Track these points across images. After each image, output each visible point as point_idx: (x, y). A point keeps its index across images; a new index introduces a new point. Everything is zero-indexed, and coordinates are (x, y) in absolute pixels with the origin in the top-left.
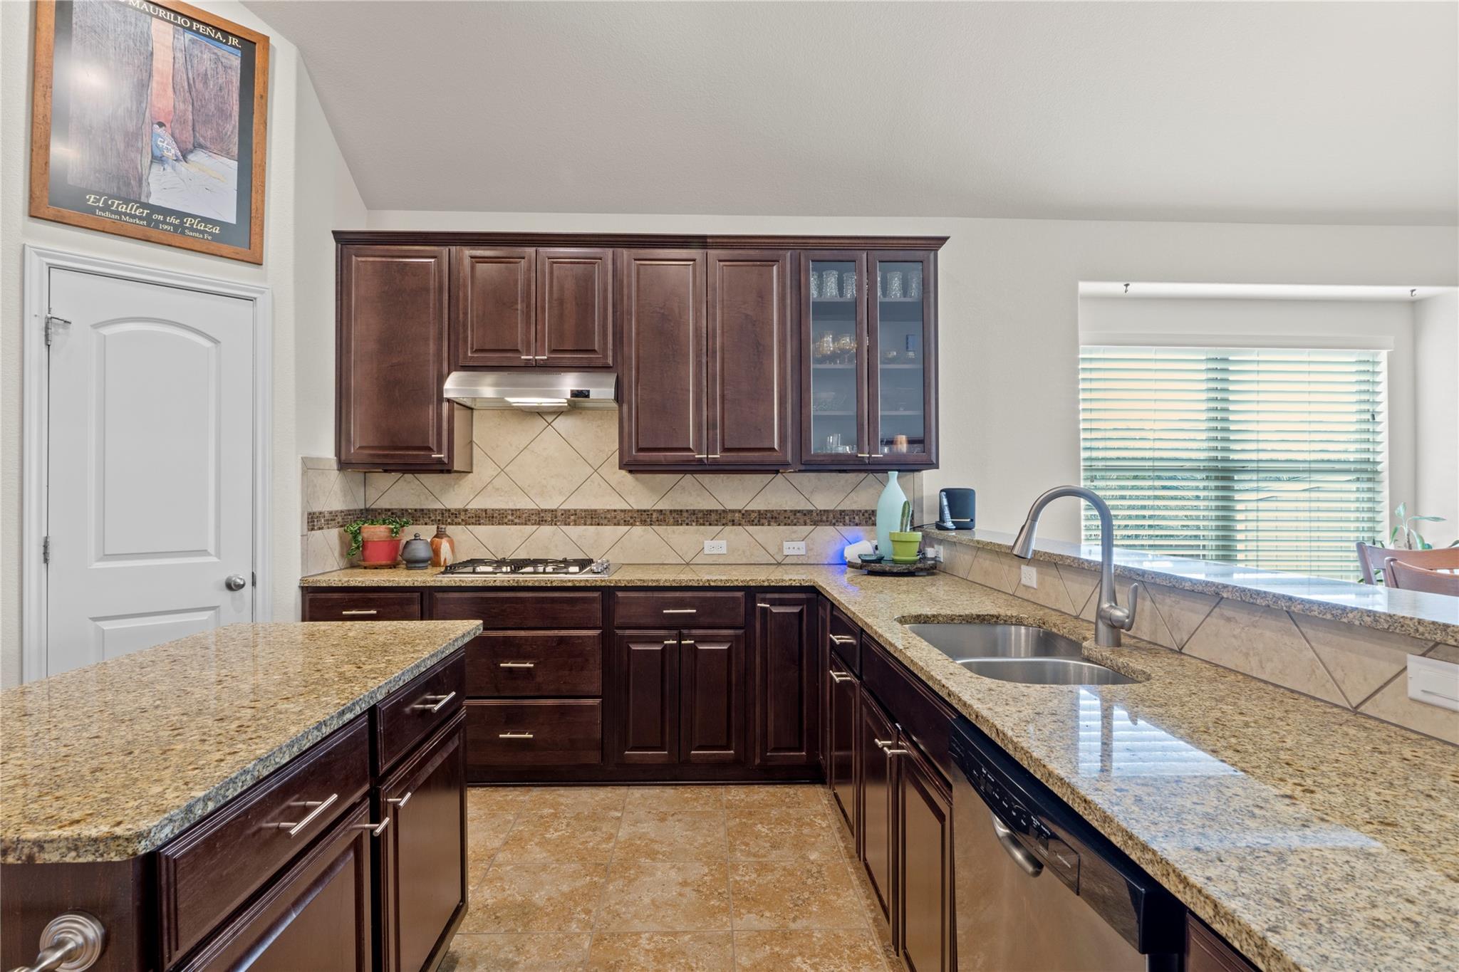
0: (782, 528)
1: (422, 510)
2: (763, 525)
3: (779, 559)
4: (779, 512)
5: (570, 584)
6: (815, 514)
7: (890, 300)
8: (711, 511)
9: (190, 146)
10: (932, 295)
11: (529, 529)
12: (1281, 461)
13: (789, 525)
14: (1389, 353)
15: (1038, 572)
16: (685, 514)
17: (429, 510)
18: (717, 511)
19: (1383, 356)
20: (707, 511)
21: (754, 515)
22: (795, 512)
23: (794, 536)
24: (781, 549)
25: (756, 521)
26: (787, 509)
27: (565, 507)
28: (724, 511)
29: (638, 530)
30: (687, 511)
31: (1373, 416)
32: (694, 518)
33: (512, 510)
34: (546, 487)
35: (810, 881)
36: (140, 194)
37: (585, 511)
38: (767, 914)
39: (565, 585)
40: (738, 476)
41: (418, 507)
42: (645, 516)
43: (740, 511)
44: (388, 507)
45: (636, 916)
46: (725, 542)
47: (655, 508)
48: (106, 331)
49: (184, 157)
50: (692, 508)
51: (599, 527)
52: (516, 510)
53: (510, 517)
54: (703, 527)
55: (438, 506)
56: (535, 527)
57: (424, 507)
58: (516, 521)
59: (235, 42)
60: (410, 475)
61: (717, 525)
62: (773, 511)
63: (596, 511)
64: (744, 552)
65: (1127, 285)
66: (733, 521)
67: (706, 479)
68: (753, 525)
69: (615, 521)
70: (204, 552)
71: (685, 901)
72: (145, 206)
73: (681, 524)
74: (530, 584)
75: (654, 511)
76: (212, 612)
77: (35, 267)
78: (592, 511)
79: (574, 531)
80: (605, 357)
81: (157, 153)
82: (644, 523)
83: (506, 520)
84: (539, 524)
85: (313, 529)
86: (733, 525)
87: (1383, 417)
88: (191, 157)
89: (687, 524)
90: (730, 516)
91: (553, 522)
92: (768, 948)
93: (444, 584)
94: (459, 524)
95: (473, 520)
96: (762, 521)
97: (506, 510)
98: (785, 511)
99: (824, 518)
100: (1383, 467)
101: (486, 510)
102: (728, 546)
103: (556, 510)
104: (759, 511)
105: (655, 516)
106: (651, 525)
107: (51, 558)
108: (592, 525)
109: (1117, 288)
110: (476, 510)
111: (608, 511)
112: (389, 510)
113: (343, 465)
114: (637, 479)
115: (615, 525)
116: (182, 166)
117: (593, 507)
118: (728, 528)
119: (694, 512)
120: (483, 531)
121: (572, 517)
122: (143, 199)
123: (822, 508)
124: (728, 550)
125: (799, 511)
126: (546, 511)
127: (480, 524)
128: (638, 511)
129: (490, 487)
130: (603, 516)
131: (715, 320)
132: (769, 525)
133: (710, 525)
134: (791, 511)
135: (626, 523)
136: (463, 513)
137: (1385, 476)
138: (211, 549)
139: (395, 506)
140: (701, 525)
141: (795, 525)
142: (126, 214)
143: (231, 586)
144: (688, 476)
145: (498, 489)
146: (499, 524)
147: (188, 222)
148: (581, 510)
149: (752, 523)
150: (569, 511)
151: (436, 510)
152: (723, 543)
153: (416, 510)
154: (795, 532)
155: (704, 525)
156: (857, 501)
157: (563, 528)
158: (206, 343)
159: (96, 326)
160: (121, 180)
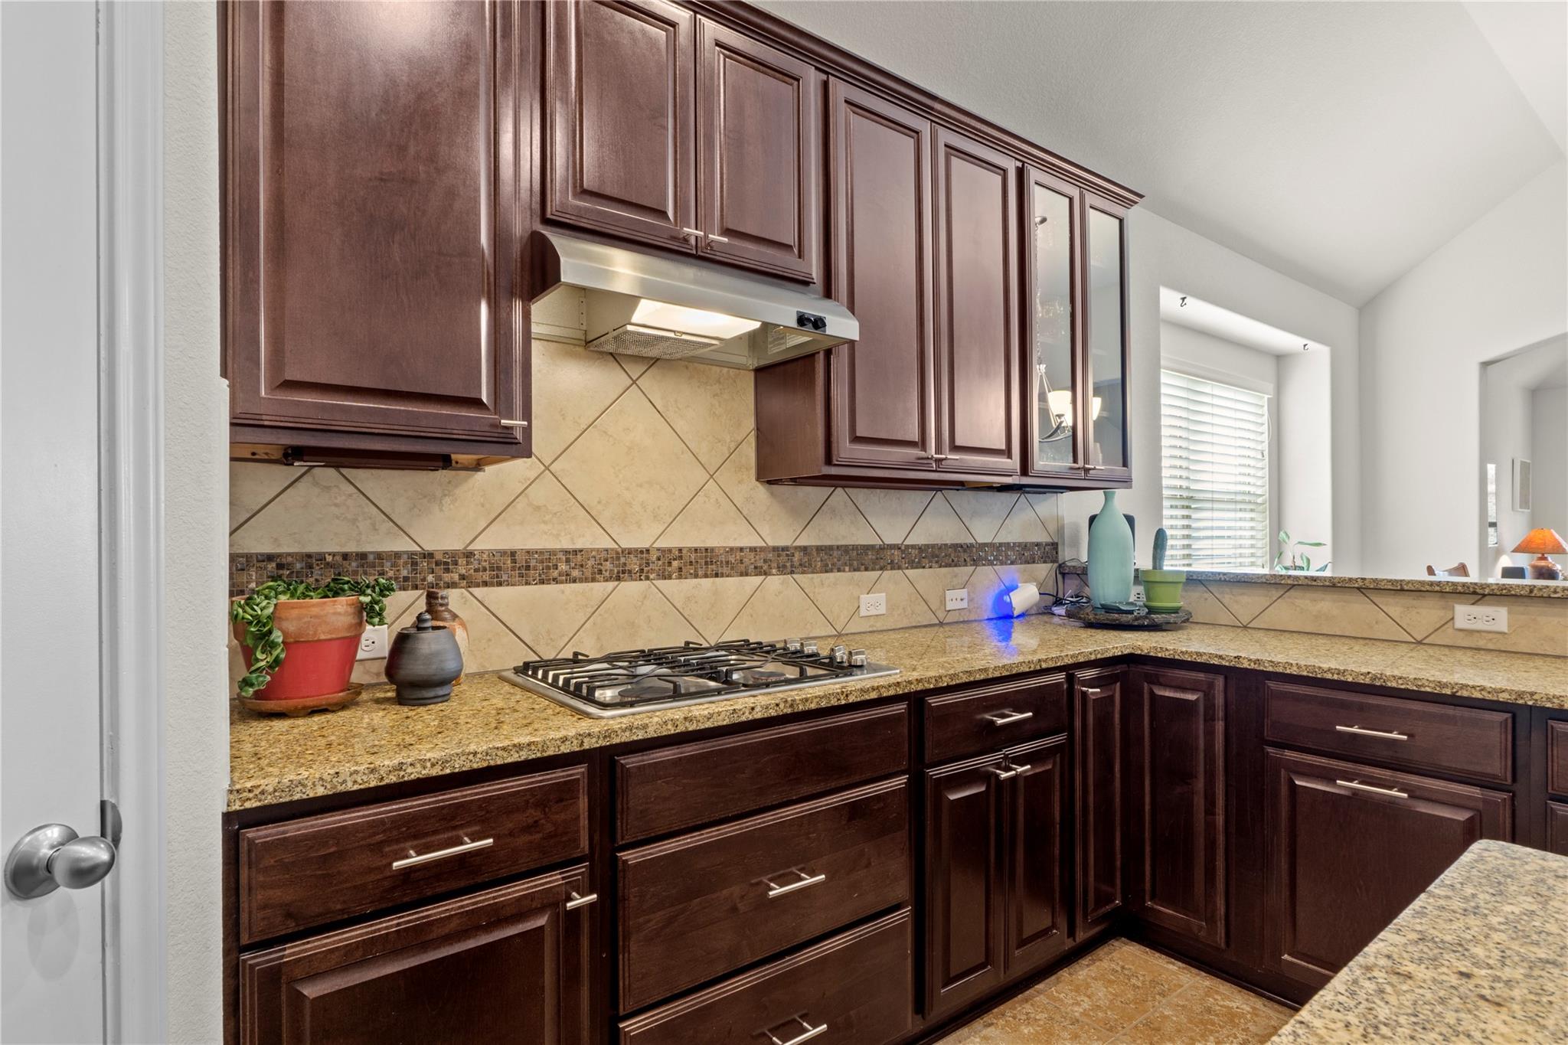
0: (944, 570)
1: (363, 556)
2: (924, 567)
3: (941, 615)
4: (939, 548)
6: (975, 550)
8: (866, 547)
11: (600, 588)
13: (950, 566)
16: (837, 553)
17: (379, 556)
18: (873, 547)
21: (914, 553)
23: (955, 582)
24: (943, 602)
25: (916, 562)
26: (948, 542)
27: (663, 544)
28: (882, 548)
29: (775, 582)
30: (839, 548)
32: (847, 558)
33: (566, 552)
34: (630, 504)
40: (897, 493)
41: (351, 548)
42: (783, 559)
43: (899, 547)
44: (267, 548)
46: (883, 595)
47: (798, 543)
50: (844, 543)
51: (718, 580)
52: (575, 552)
53: (563, 567)
54: (857, 573)
55: (404, 545)
56: (611, 585)
57: (367, 548)
58: (575, 573)
60: (331, 472)
61: (873, 570)
62: (934, 546)
63: (712, 550)
64: (904, 609)
66: (892, 562)
68: (912, 568)
69: (742, 568)
73: (831, 571)
75: (796, 548)
79: (676, 588)
82: (782, 570)
83: (555, 574)
84: (618, 579)
86: (892, 568)
89: (838, 570)
90: (888, 556)
91: (642, 574)
95: (486, 576)
96: (925, 562)
97: (553, 552)
99: (984, 555)
101: (513, 554)
102: (885, 601)
103: (648, 551)
104: (920, 547)
105: (797, 556)
106: (792, 572)
108: (706, 576)
110: (492, 553)
111: (732, 549)
112: (270, 558)
114: (772, 494)
115: (742, 575)
117: (709, 544)
118: (887, 574)
119: (846, 549)
120: (507, 598)
121: (675, 564)
123: (981, 541)
124: (887, 609)
125: (960, 546)
126: (630, 552)
127: (500, 584)
128: (775, 549)
129: (521, 504)
130: (723, 559)
133: (866, 569)
134: (952, 546)
135: (759, 571)
136: (462, 561)
139: (287, 547)
140: (855, 570)
141: (956, 566)
144: (838, 493)
145: (538, 508)
146: (542, 582)
148: (690, 549)
149: (914, 565)
150: (670, 550)
151: (397, 555)
152: (883, 598)
153: (345, 556)
154: (956, 576)
155: (859, 569)
157: (660, 583)
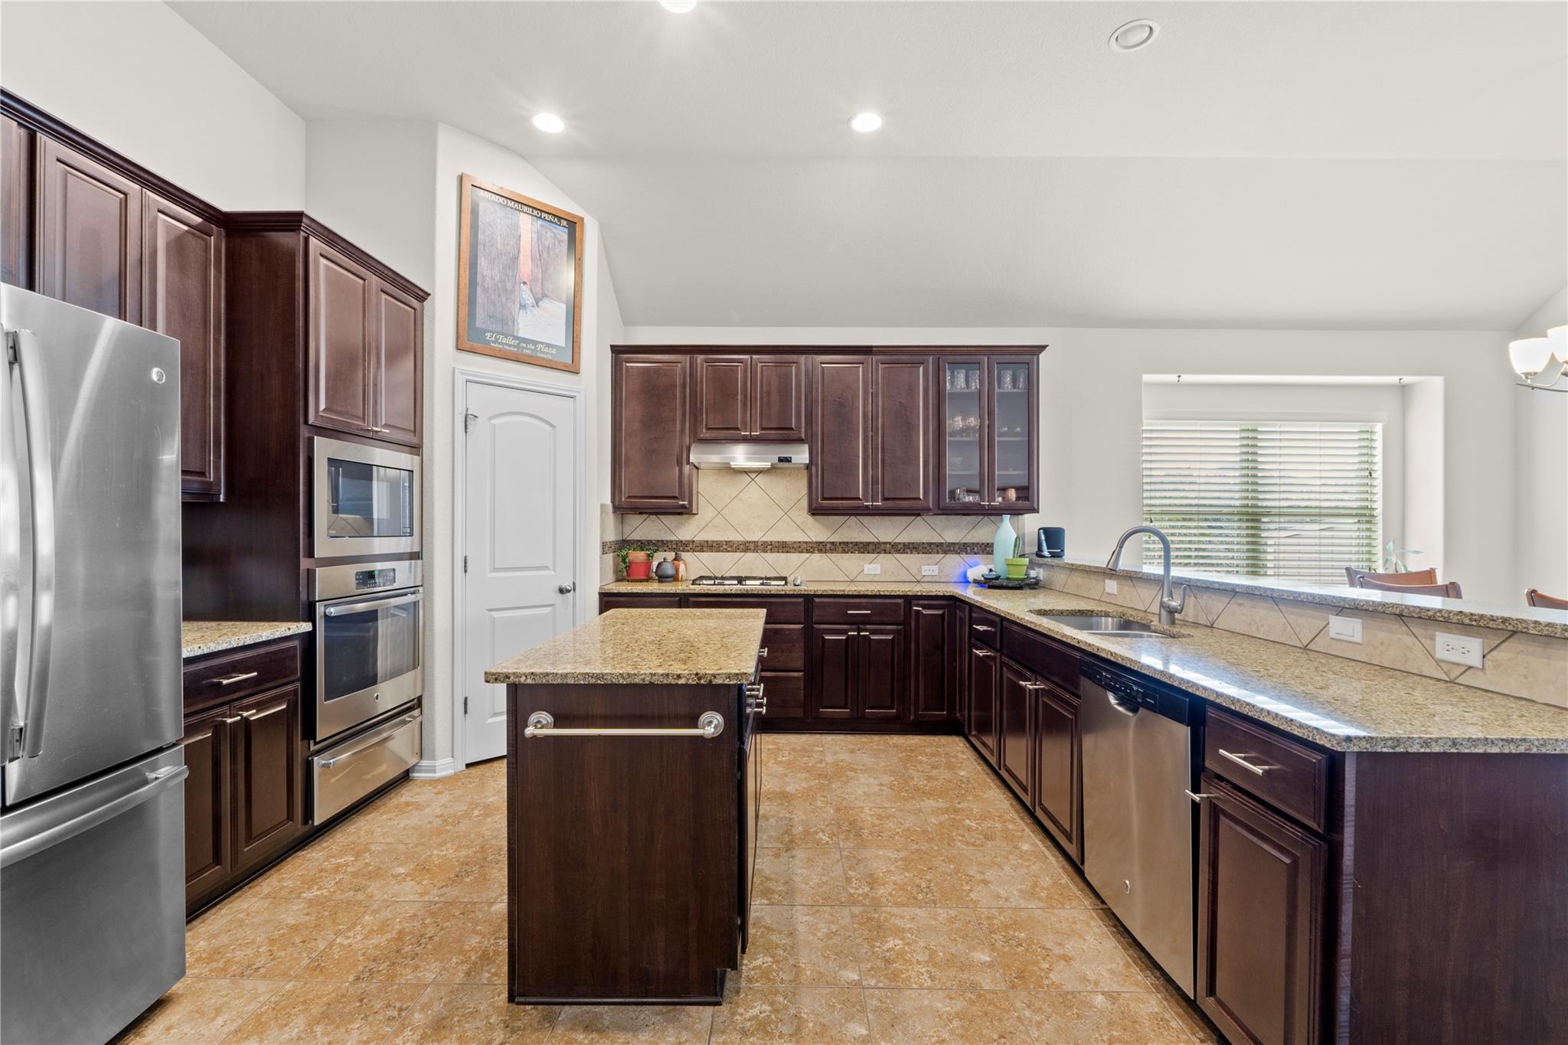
0: (921, 555)
1: (662, 541)
2: (907, 553)
3: (919, 579)
4: (918, 544)
5: (783, 593)
6: (945, 546)
7: (1003, 391)
8: (869, 543)
9: (540, 297)
10: (1035, 387)
11: (738, 555)
12: (1302, 507)
13: (926, 553)
14: (1384, 425)
15: (1118, 584)
16: (850, 545)
17: (667, 541)
18: (873, 543)
19: (1379, 428)
20: (866, 543)
21: (900, 546)
22: (930, 544)
23: (929, 561)
24: (920, 571)
25: (902, 551)
26: (924, 541)
27: (764, 539)
28: (879, 543)
29: (816, 556)
30: (852, 543)
31: (1370, 473)
32: (856, 548)
33: (726, 542)
35: (963, 786)
36: (513, 331)
37: (778, 542)
38: (940, 800)
39: (779, 593)
40: (890, 518)
41: (659, 539)
42: (821, 547)
43: (890, 543)
44: (638, 538)
45: (856, 799)
46: (879, 565)
47: (828, 540)
48: (496, 421)
49: (537, 304)
50: (856, 541)
52: (729, 541)
53: (725, 547)
54: (863, 555)
55: (674, 538)
56: (743, 553)
57: (663, 539)
58: (729, 549)
59: (564, 223)
60: (655, 516)
61: (873, 553)
62: (914, 543)
63: (786, 542)
64: (892, 573)
65: (1179, 376)
66: (885, 550)
67: (866, 520)
68: (899, 553)
69: (800, 550)
70: (546, 568)
71: (885, 793)
72: (516, 338)
73: (848, 552)
74: (756, 592)
75: (828, 542)
76: (550, 608)
77: (460, 380)
78: (783, 542)
79: (770, 556)
80: (800, 432)
81: (523, 303)
82: (820, 551)
83: (722, 549)
84: (745, 552)
85: (604, 553)
86: (885, 553)
87: (1378, 475)
88: (541, 303)
89: (852, 552)
90: (882, 547)
91: (755, 550)
92: (946, 815)
93: (696, 592)
94: (689, 551)
95: (699, 549)
96: (907, 550)
97: (722, 542)
98: (923, 543)
99: (952, 549)
100: (1378, 512)
101: (707, 542)
102: (881, 569)
103: (757, 542)
104: (904, 543)
105: (828, 546)
106: (826, 553)
107: (468, 569)
108: (783, 552)
109: (1173, 378)
110: (700, 541)
111: (795, 542)
112: (639, 541)
113: (616, 509)
114: (816, 520)
115: (799, 552)
116: (536, 310)
117: (784, 540)
118: (881, 555)
119: (856, 544)
120: (706, 556)
121: (769, 547)
122: (515, 334)
123: (951, 541)
124: (881, 572)
125: (933, 544)
126: (750, 542)
127: (703, 552)
128: (816, 543)
129: (710, 525)
130: (791, 546)
131: (877, 406)
132: (911, 553)
133: (868, 553)
134: (927, 543)
135: (808, 551)
136: (691, 543)
137: (1379, 519)
138: (551, 567)
139: (643, 538)
140: (862, 553)
141: (930, 553)
142: (506, 344)
143: (562, 591)
144: (853, 518)
145: (716, 527)
146: (717, 551)
147: (539, 346)
148: (775, 542)
149: (899, 552)
150: (767, 542)
151: (672, 541)
152: (878, 566)
153: (658, 541)
154: (930, 558)
155: (864, 553)
156: (979, 535)
157: (762, 554)
158: (548, 428)
159: (491, 418)
160: (504, 322)
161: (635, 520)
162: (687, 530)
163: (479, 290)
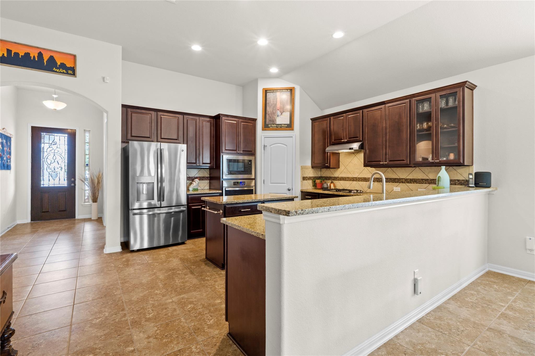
0: (418, 184)
1: (330, 177)
2: (412, 183)
4: (417, 179)
6: (429, 180)
7: (449, 107)
8: (396, 179)
9: (282, 112)
11: (351, 182)
13: (420, 183)
16: (388, 179)
18: (397, 179)
20: (395, 178)
21: (408, 180)
22: (422, 180)
23: (422, 187)
25: (409, 182)
26: (419, 178)
28: (400, 179)
29: (376, 183)
30: (389, 178)
32: (391, 180)
33: (347, 177)
34: (354, 171)
37: (363, 178)
40: (404, 168)
41: (330, 176)
42: (378, 180)
43: (404, 179)
44: (324, 176)
46: (400, 188)
48: (271, 146)
49: (281, 114)
50: (390, 178)
51: (366, 182)
52: (348, 177)
53: (347, 179)
54: (393, 183)
55: (333, 176)
56: (352, 182)
57: (331, 176)
58: (348, 180)
59: (289, 90)
60: (329, 169)
61: (397, 183)
62: (415, 179)
63: (366, 178)
66: (402, 182)
67: (394, 169)
68: (408, 183)
70: (284, 183)
72: (276, 124)
73: (387, 182)
75: (380, 178)
77: (263, 137)
78: (365, 178)
79: (361, 183)
80: (360, 138)
81: (278, 115)
83: (346, 180)
84: (353, 181)
85: (304, 180)
86: (402, 183)
88: (282, 114)
89: (389, 182)
90: (401, 180)
91: (356, 181)
94: (337, 180)
97: (346, 177)
98: (419, 179)
99: (433, 182)
101: (342, 177)
102: (400, 189)
103: (357, 178)
104: (411, 179)
106: (379, 182)
107: (264, 183)
108: (365, 181)
110: (340, 177)
112: (325, 177)
113: (313, 167)
114: (376, 169)
116: (281, 116)
117: (365, 177)
118: (401, 184)
119: (391, 179)
120: (342, 182)
121: (360, 179)
122: (276, 123)
123: (432, 178)
124: (401, 190)
125: (424, 179)
126: (354, 178)
127: (341, 181)
128: (376, 178)
129: (343, 172)
130: (367, 179)
131: (387, 124)
132: (414, 183)
133: (396, 183)
134: (421, 179)
136: (338, 178)
138: (286, 183)
140: (393, 182)
141: (422, 184)
142: (274, 127)
143: (289, 190)
144: (390, 168)
145: (345, 172)
146: (345, 181)
147: (282, 125)
148: (362, 178)
149: (408, 182)
150: (360, 178)
152: (399, 188)
154: (422, 186)
155: (394, 183)
157: (358, 182)
158: (285, 146)
159: (270, 146)
160: (273, 121)
161: (324, 170)
162: (338, 173)
163: (267, 115)
